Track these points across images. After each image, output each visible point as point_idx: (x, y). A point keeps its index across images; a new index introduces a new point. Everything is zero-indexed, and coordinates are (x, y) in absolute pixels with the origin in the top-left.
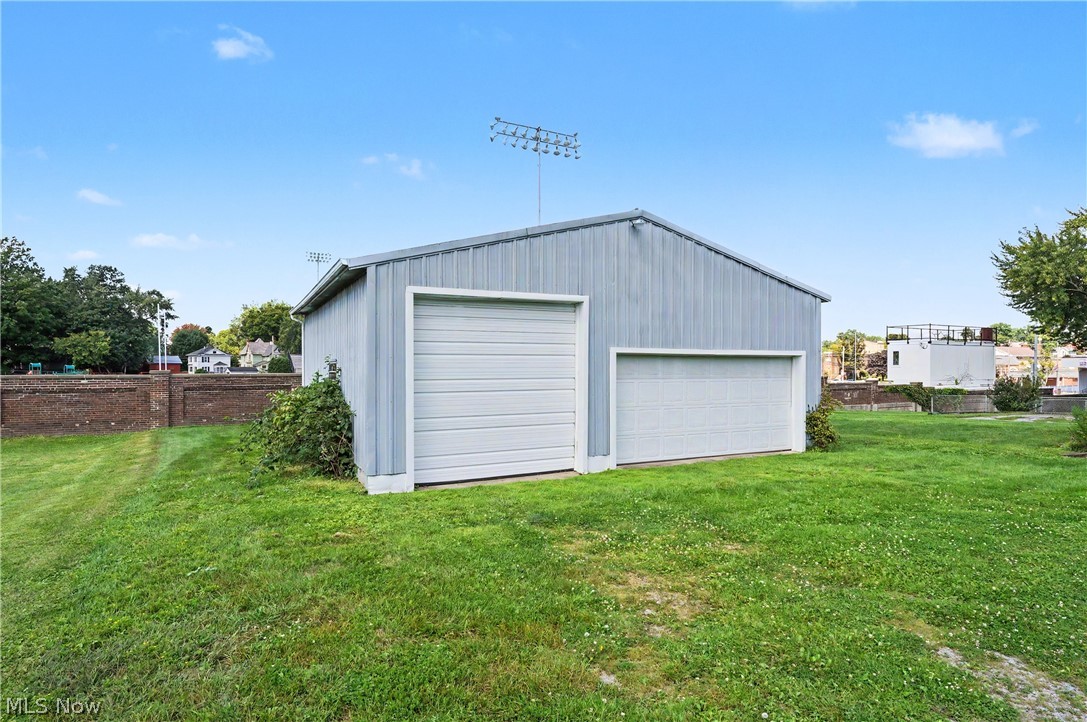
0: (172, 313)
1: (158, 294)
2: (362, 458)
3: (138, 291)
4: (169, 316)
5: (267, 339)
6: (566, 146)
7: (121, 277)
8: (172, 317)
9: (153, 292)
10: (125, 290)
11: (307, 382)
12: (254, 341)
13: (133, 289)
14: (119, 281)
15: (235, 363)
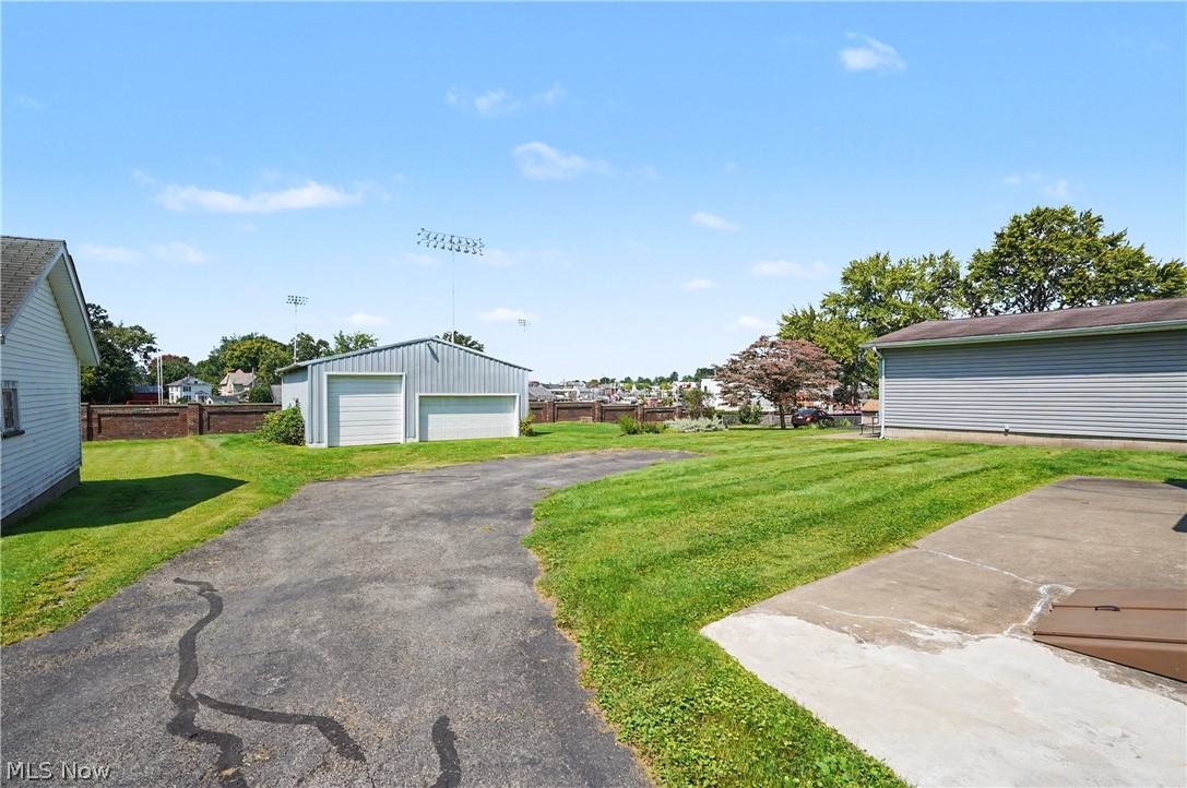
0: (154, 346)
1: (140, 329)
2: (307, 437)
3: (120, 327)
4: (151, 349)
5: (247, 370)
6: (473, 247)
7: (104, 314)
8: (155, 351)
9: (136, 328)
10: (109, 325)
11: (284, 408)
12: (234, 372)
13: (116, 324)
14: (103, 317)
15: (215, 393)
